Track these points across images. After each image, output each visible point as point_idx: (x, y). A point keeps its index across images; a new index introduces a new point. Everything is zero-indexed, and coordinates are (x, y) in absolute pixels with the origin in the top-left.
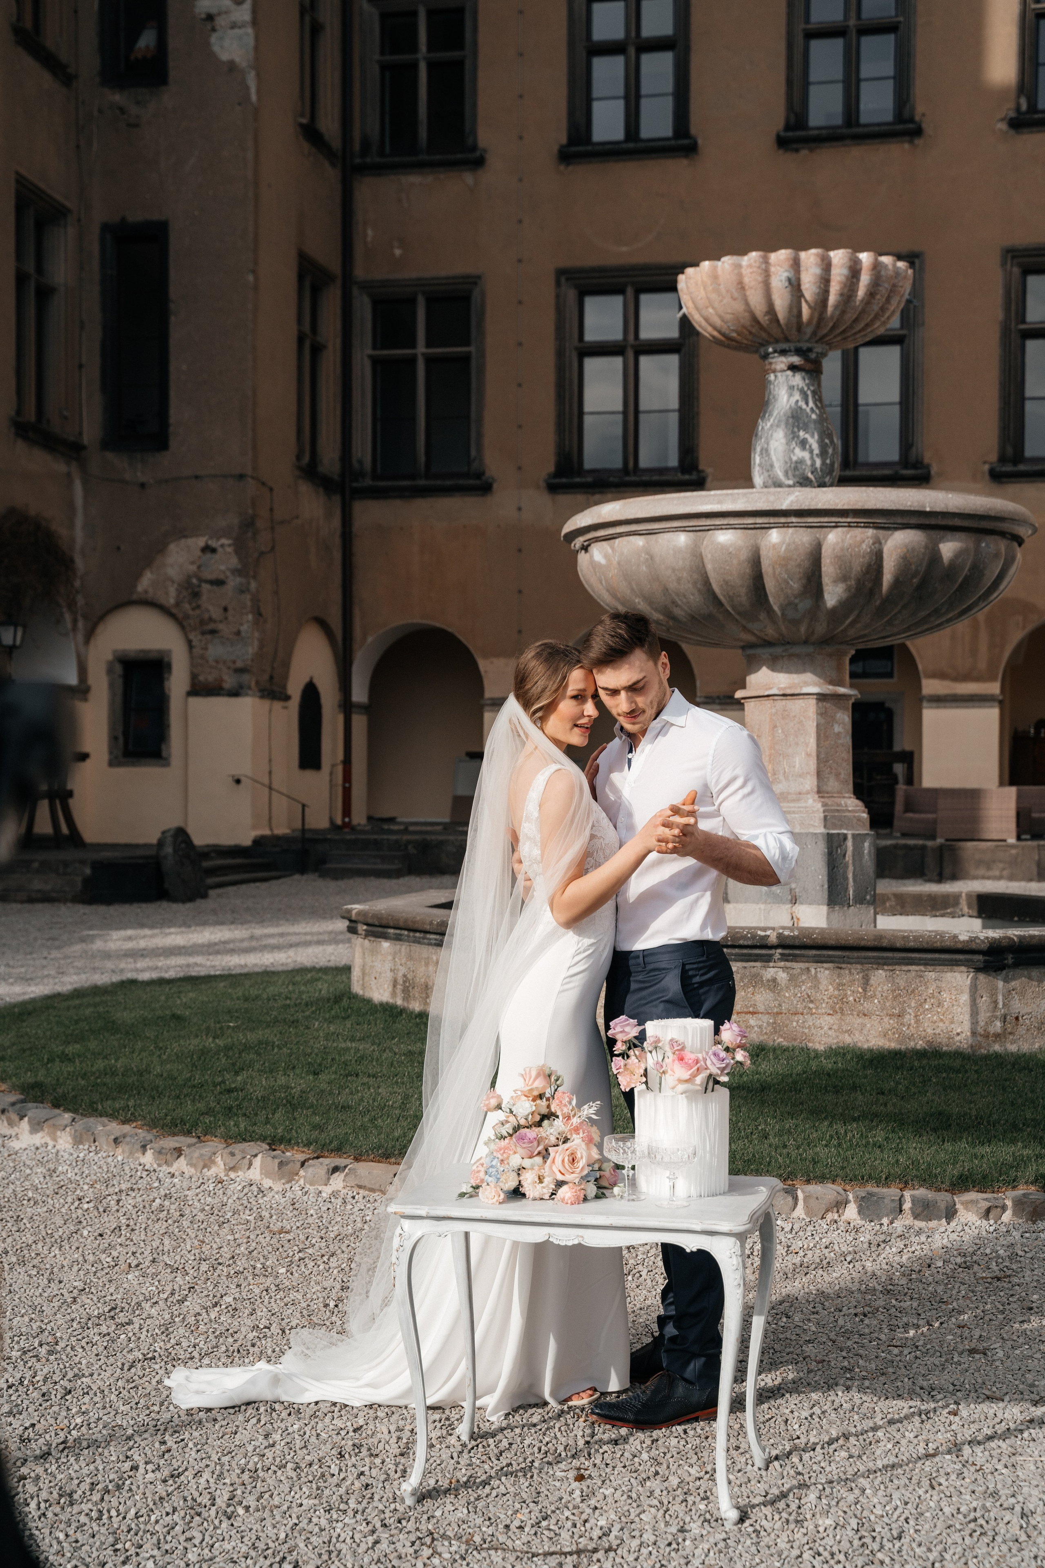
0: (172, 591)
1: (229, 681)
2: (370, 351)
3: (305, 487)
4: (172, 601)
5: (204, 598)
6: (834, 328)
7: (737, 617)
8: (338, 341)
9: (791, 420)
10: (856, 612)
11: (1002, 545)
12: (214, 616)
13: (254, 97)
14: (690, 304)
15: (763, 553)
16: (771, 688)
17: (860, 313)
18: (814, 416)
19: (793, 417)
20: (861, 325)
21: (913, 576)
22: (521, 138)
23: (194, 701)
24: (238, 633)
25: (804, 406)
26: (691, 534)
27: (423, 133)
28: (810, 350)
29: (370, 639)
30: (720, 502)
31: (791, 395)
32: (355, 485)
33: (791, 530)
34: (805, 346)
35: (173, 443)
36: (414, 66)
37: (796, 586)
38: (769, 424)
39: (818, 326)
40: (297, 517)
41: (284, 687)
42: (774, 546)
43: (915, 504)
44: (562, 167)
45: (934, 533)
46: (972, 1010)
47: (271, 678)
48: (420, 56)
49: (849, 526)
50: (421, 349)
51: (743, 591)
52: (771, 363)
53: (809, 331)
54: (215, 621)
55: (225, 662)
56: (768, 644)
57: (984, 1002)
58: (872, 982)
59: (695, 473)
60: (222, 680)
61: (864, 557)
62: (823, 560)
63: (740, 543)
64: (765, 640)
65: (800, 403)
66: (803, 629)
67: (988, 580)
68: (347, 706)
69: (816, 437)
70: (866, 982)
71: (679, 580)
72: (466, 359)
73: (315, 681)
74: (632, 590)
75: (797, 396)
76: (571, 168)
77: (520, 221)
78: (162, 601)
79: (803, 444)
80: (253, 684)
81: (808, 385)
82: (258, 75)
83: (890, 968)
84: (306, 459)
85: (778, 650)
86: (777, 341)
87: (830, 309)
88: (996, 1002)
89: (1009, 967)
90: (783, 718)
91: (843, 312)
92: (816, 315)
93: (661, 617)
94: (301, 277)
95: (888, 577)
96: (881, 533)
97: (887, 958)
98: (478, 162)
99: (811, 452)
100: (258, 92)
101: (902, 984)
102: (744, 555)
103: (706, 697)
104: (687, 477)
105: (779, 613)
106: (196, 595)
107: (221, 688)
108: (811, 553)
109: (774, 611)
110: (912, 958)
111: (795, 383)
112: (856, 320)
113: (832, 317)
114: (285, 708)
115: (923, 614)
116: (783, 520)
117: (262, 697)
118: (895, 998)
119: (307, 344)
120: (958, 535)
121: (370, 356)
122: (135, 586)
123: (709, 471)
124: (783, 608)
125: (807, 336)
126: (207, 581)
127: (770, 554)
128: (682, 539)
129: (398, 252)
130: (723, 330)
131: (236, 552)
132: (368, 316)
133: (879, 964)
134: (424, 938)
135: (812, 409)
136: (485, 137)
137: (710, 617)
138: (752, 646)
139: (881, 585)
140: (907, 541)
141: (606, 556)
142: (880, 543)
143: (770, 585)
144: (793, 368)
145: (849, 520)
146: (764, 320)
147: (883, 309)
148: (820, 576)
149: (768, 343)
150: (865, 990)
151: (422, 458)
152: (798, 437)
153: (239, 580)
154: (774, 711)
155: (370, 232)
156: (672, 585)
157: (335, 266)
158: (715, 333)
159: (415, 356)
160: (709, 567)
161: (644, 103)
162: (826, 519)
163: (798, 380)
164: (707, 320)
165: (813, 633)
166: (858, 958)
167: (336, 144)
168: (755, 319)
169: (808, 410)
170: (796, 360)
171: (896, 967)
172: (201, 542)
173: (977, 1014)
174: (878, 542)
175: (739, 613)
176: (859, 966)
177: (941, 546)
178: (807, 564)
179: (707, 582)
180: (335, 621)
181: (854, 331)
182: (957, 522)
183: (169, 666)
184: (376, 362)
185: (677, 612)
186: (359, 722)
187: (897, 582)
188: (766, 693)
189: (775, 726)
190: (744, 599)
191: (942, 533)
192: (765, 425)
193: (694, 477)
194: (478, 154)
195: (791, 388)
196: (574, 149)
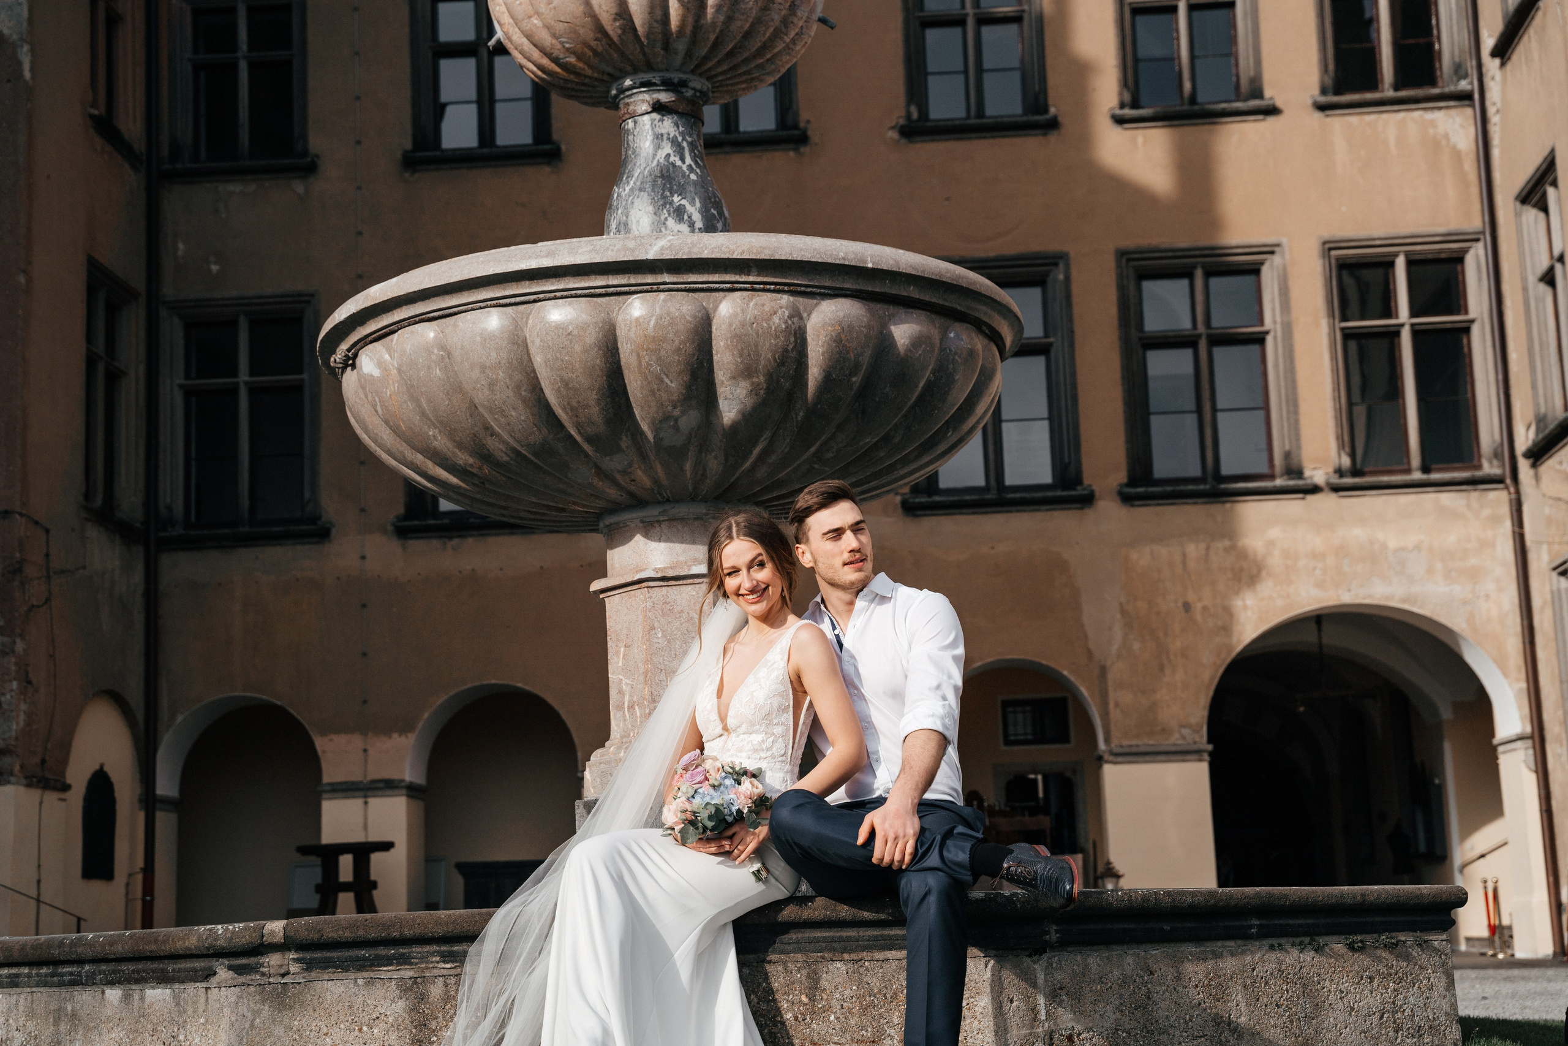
2: (182, 381)
3: (93, 533)
6: (716, 45)
7: (586, 447)
8: (142, 368)
9: (659, 181)
10: (767, 434)
11: (979, 343)
13: (27, 74)
14: (506, 19)
15: (621, 333)
16: (644, 570)
17: (753, 25)
18: (693, 177)
19: (662, 176)
20: (755, 44)
21: (854, 371)
22: (359, 143)
25: (679, 163)
26: (509, 309)
27: (244, 138)
28: (683, 84)
29: (180, 718)
30: (549, 254)
31: (658, 147)
32: (162, 534)
33: (662, 295)
34: (676, 77)
36: (234, 66)
37: (674, 385)
38: (627, 189)
39: (694, 41)
40: (84, 567)
41: (63, 774)
42: (637, 320)
43: (851, 256)
44: (407, 175)
45: (879, 308)
46: (996, 1024)
47: (43, 761)
48: (239, 54)
49: (752, 288)
50: (244, 376)
51: (593, 396)
52: (628, 104)
53: (681, 47)
56: (637, 502)
57: (1015, 1009)
58: (823, 983)
61: (777, 337)
62: (714, 343)
63: (585, 317)
64: (631, 495)
65: (672, 159)
66: (688, 467)
67: (959, 394)
68: (149, 801)
69: (698, 204)
70: (814, 986)
71: (492, 385)
72: (298, 388)
73: (106, 769)
74: (423, 414)
75: (667, 149)
76: (417, 175)
77: (360, 233)
79: (679, 213)
80: (17, 768)
81: (681, 134)
82: (32, 50)
83: (854, 956)
84: (99, 501)
85: (653, 512)
86: (635, 70)
87: (710, 11)
88: (1034, 1010)
89: (1053, 947)
90: (664, 615)
91: (730, 19)
92: (690, 20)
93: (471, 461)
94: (91, 291)
95: (814, 372)
96: (802, 302)
97: (849, 939)
98: (309, 168)
99: (692, 225)
100: (32, 70)
101: (876, 983)
102: (591, 337)
105: (650, 436)
108: (696, 331)
109: (642, 433)
110: (890, 937)
111: (664, 131)
112: (748, 35)
113: (714, 23)
114: (64, 800)
115: (869, 440)
116: (650, 279)
117: (29, 785)
118: (864, 1010)
119: (101, 367)
120: (915, 313)
121: (181, 386)
124: (656, 427)
125: (679, 59)
127: (632, 334)
128: (493, 321)
129: (215, 268)
130: (556, 53)
132: (180, 342)
133: (833, 950)
134: (53, 975)
135: (690, 167)
136: (317, 142)
137: (543, 450)
138: (615, 508)
139: (805, 385)
140: (841, 314)
141: (380, 364)
142: (801, 318)
143: (634, 385)
144: (658, 108)
145: (751, 279)
146: (612, 28)
147: (786, 22)
148: (711, 370)
149: (625, 75)
150: (812, 998)
151: (245, 503)
152: (671, 203)
154: (649, 604)
155: (181, 246)
156: (481, 397)
157: (137, 280)
158: (545, 62)
159: (237, 384)
160: (538, 360)
161: (499, 108)
162: (716, 277)
163: (668, 126)
164: (529, 37)
165: (704, 475)
166: (798, 942)
167: (139, 146)
168: (599, 28)
169: (684, 168)
170: (664, 97)
171: (865, 955)
173: (1006, 1030)
174: (796, 314)
175: (589, 440)
176: (800, 957)
177: (893, 328)
178: (690, 348)
179: (536, 387)
180: (135, 694)
181: (746, 54)
182: (913, 292)
184: (189, 393)
185: (492, 444)
186: (166, 822)
187: (829, 380)
188: (637, 577)
189: (653, 628)
190: (594, 412)
191: (892, 309)
192: (623, 191)
194: (309, 159)
195: (659, 137)
196: (419, 154)
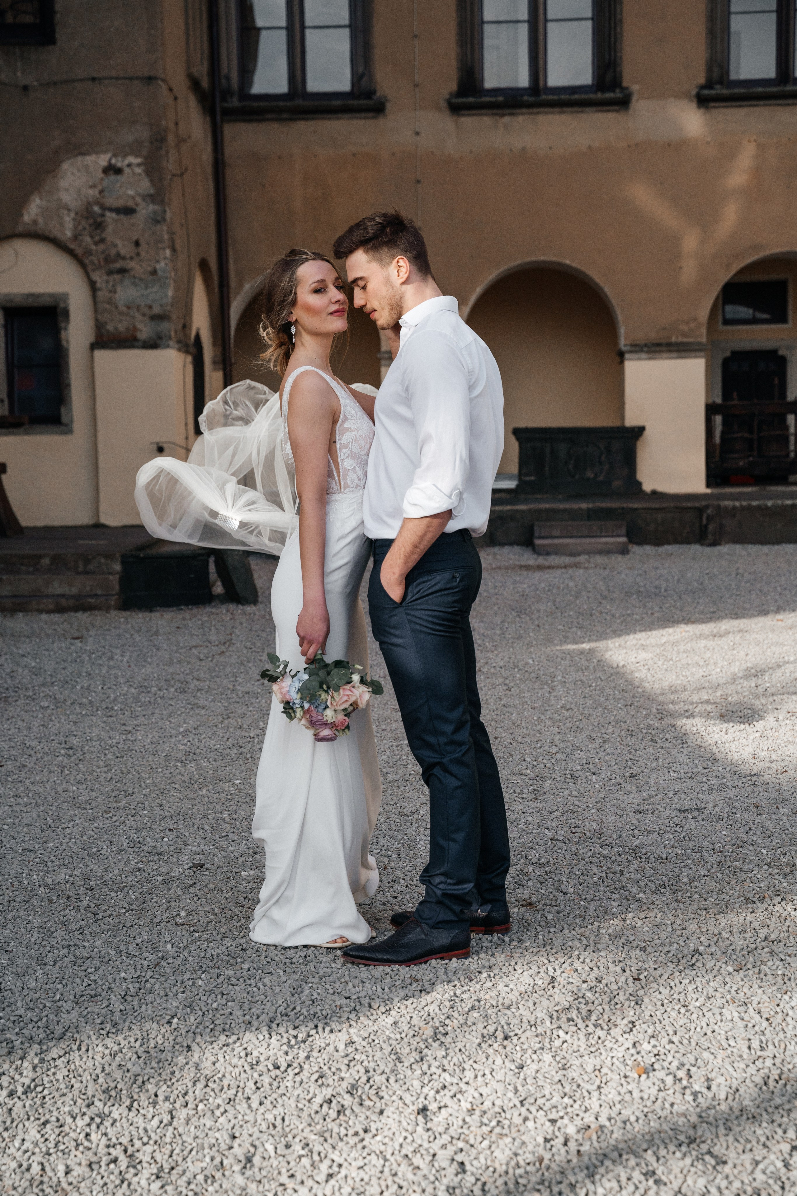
0: (69, 221)
1: (145, 331)
4: (69, 234)
5: (110, 229)
12: (123, 252)
23: (100, 355)
24: (154, 272)
32: (223, 104)
35: (61, 35)
40: (190, 136)
41: (188, 336)
47: (184, 326)
54: (124, 258)
55: (138, 308)
59: (618, 91)
60: (135, 329)
68: (226, 363)
78: (56, 233)
80: (173, 333)
103: (633, 345)
104: (609, 95)
106: (99, 226)
107: (135, 339)
114: (189, 361)
117: (179, 350)
122: (21, 215)
123: (635, 88)
126: (111, 210)
131: (147, 173)
153: (151, 207)
172: (103, 160)
180: (214, 265)
183: (66, 313)
193: (618, 94)
